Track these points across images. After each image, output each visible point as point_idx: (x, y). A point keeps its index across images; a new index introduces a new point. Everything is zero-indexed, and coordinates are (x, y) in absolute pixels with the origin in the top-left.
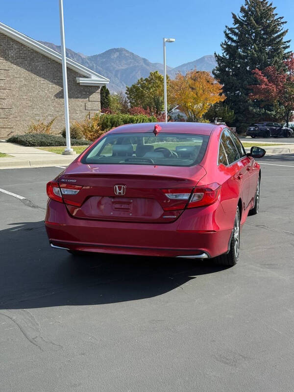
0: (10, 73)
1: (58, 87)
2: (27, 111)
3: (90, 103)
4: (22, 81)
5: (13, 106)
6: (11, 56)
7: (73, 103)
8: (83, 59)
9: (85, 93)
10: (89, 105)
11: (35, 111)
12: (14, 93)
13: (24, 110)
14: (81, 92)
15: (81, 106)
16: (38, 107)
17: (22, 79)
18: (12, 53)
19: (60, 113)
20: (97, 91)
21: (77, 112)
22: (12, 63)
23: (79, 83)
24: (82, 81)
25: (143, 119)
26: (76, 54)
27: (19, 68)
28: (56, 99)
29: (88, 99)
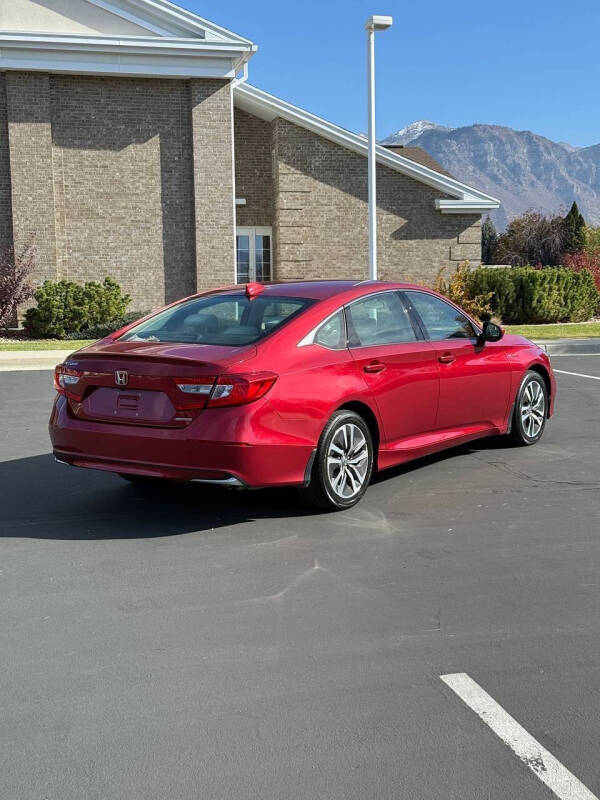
0: (312, 197)
1: (398, 218)
2: (339, 264)
3: (460, 247)
4: (331, 211)
5: (315, 257)
6: (315, 166)
7: (427, 248)
8: (569, 155)
9: (449, 228)
10: (458, 251)
11: (354, 265)
12: (317, 232)
13: (334, 262)
14: (442, 227)
15: (442, 252)
16: (359, 257)
17: (332, 207)
18: (316, 162)
19: (400, 267)
20: (476, 224)
21: (434, 264)
22: (316, 179)
23: (440, 210)
24: (444, 205)
25: (559, 277)
26: (556, 145)
27: (327, 187)
28: (394, 242)
29: (456, 239)
